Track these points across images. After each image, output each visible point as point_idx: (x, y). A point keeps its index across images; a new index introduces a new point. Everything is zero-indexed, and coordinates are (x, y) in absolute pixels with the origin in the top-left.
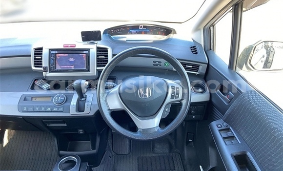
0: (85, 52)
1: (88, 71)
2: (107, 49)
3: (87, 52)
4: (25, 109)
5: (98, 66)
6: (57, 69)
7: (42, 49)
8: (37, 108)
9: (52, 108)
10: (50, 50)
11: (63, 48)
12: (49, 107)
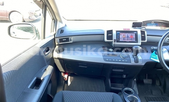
0: (135, 33)
1: (137, 42)
2: (144, 31)
3: (136, 33)
4: (107, 60)
5: (142, 40)
6: (120, 41)
7: (112, 31)
8: (114, 60)
9: (121, 60)
10: (117, 31)
11: (123, 30)
12: (120, 59)
